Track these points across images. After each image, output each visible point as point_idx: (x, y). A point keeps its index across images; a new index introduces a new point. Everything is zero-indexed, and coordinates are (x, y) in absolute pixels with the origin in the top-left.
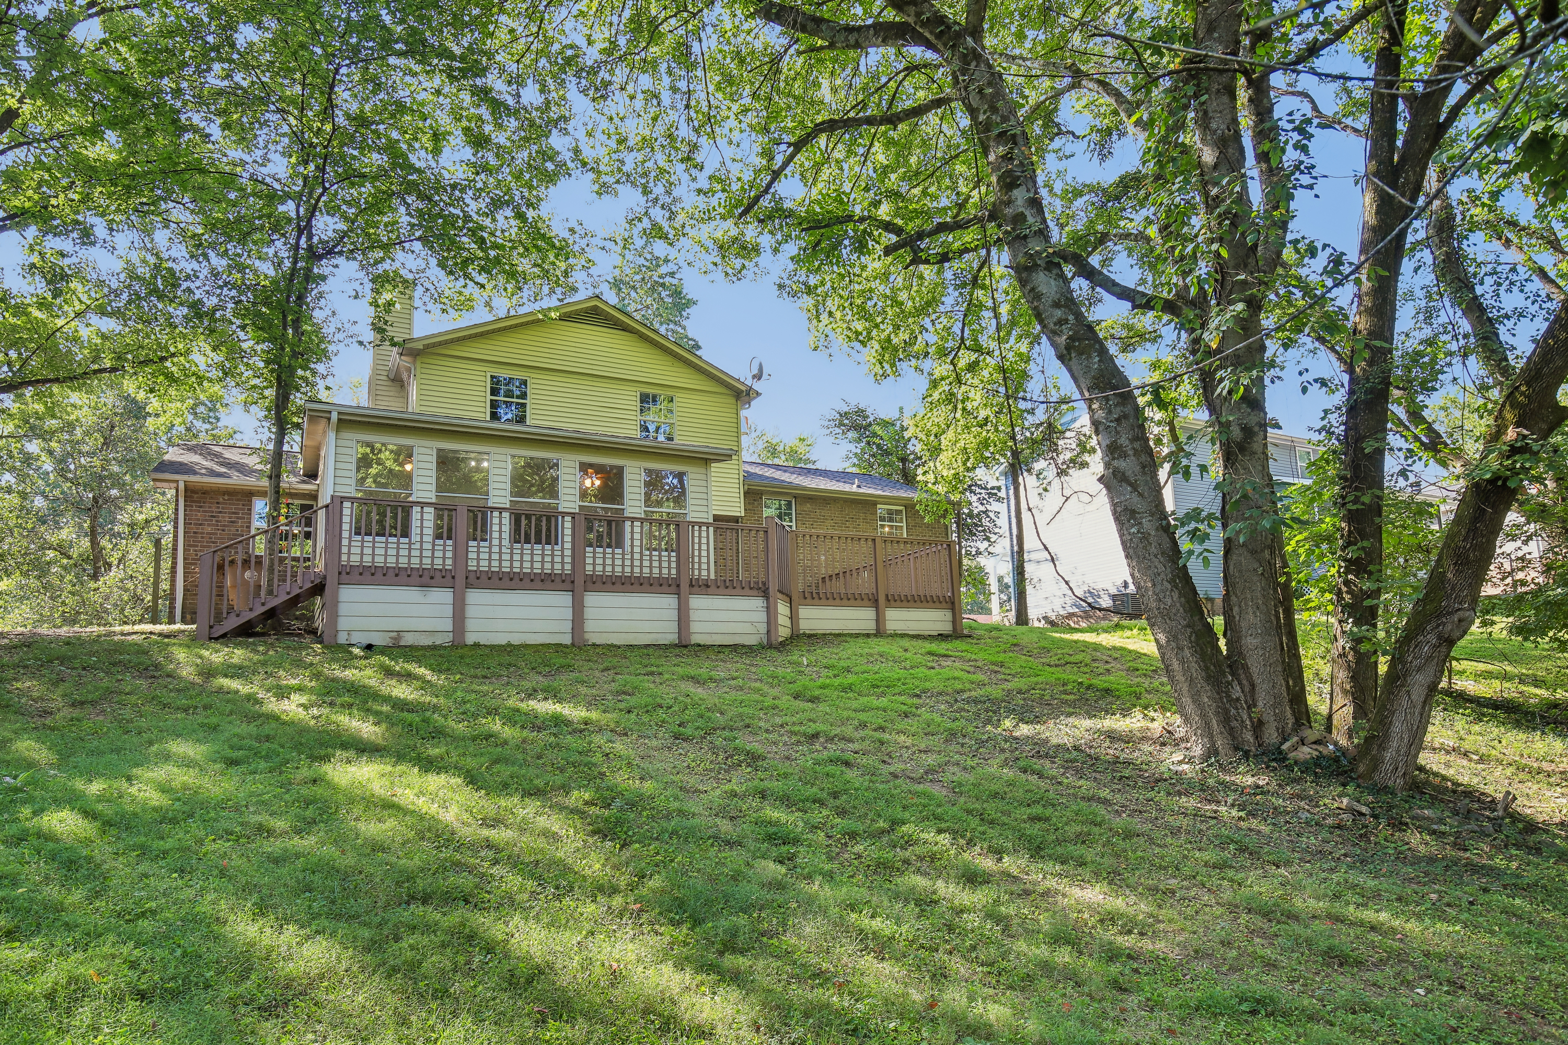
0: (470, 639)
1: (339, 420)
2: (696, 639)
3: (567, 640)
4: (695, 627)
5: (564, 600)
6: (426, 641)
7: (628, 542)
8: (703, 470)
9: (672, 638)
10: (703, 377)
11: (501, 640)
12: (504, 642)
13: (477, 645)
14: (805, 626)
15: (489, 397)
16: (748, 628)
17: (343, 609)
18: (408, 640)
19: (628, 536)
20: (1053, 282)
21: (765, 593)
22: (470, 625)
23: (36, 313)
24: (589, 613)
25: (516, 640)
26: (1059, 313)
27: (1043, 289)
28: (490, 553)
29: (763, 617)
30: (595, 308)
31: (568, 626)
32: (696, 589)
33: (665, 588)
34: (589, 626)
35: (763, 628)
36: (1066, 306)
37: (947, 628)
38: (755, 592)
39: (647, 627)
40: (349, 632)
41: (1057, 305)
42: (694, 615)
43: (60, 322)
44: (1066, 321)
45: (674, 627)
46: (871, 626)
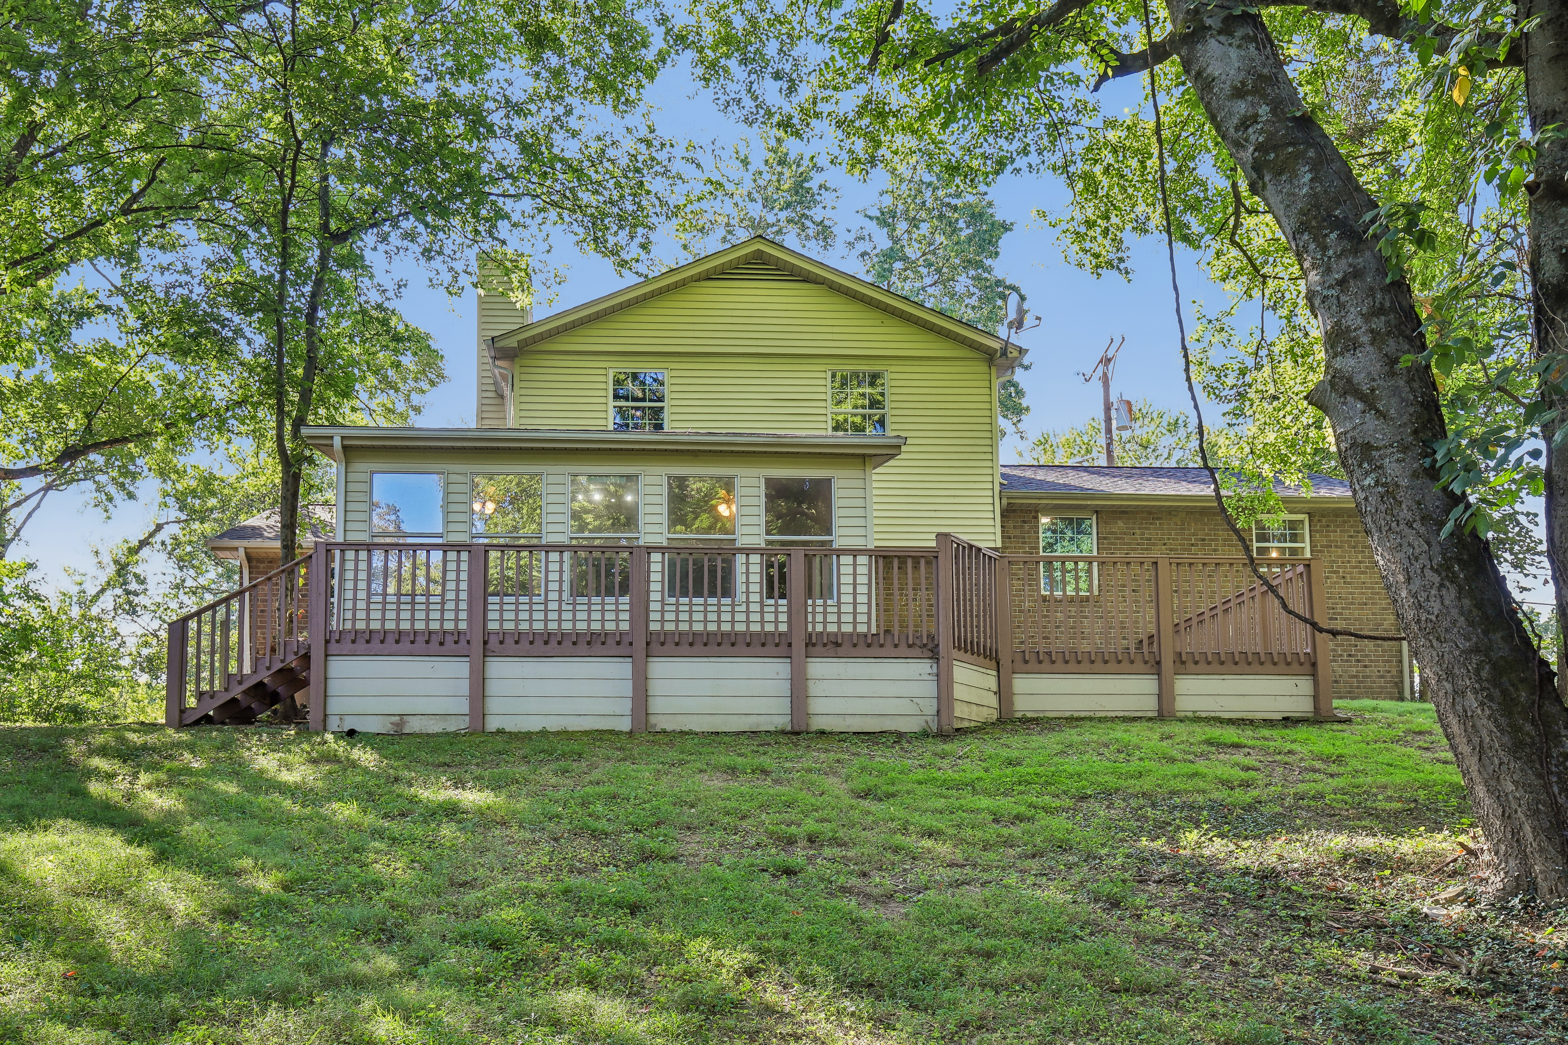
0: (493, 724)
1: (344, 447)
2: (817, 723)
3: (625, 725)
4: (816, 706)
5: (622, 669)
6: (434, 727)
7: (740, 588)
8: (858, 473)
9: (782, 722)
10: (931, 336)
11: (534, 725)
12: (537, 728)
13: (500, 732)
14: (1023, 705)
15: (612, 403)
16: (906, 707)
17: (334, 687)
18: (414, 725)
19: (740, 578)
20: (1233, 53)
21: (932, 652)
22: (493, 705)
23: (96, 362)
24: (655, 687)
25: (553, 725)
26: (1241, 107)
27: (1215, 69)
28: (546, 611)
29: (930, 689)
30: (759, 254)
31: (626, 707)
32: (819, 648)
33: (770, 649)
34: (657, 705)
35: (930, 707)
36: (1255, 91)
37: (1304, 706)
38: (917, 651)
39: (743, 706)
40: (341, 716)
41: (1239, 93)
42: (814, 688)
43: (123, 369)
44: (1255, 119)
45: (784, 706)
46: (1150, 705)
